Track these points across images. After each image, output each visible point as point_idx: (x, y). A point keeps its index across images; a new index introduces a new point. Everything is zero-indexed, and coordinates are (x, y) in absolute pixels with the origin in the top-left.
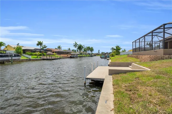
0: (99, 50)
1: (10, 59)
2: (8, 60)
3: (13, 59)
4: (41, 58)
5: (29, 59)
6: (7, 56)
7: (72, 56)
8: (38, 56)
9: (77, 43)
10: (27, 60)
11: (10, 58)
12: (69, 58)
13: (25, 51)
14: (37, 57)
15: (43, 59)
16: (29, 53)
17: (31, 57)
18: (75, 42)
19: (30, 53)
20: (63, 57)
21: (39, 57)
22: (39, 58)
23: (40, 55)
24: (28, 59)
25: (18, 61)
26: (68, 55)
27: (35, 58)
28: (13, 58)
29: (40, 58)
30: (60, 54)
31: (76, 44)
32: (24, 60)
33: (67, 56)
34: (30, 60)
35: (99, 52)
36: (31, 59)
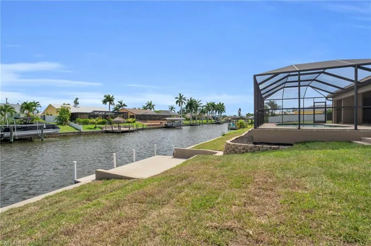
0: (240, 109)
1: (40, 134)
2: (37, 135)
3: (44, 134)
4: (102, 129)
5: (79, 132)
6: (35, 128)
7: (169, 124)
8: (97, 126)
9: (183, 97)
10: (75, 134)
11: (39, 132)
12: (163, 127)
13: (74, 117)
14: (95, 128)
15: (105, 131)
16: (81, 120)
17: (83, 128)
18: (180, 95)
19: (84, 120)
20: (149, 125)
21: (99, 127)
22: (98, 130)
23: (103, 123)
24: (77, 131)
25: (59, 135)
26: (162, 122)
27: (91, 129)
28: (45, 131)
29: (100, 130)
30: (146, 120)
31: (181, 97)
32: (69, 134)
33: (159, 125)
34: (80, 134)
35: (240, 114)
36: (82, 132)
